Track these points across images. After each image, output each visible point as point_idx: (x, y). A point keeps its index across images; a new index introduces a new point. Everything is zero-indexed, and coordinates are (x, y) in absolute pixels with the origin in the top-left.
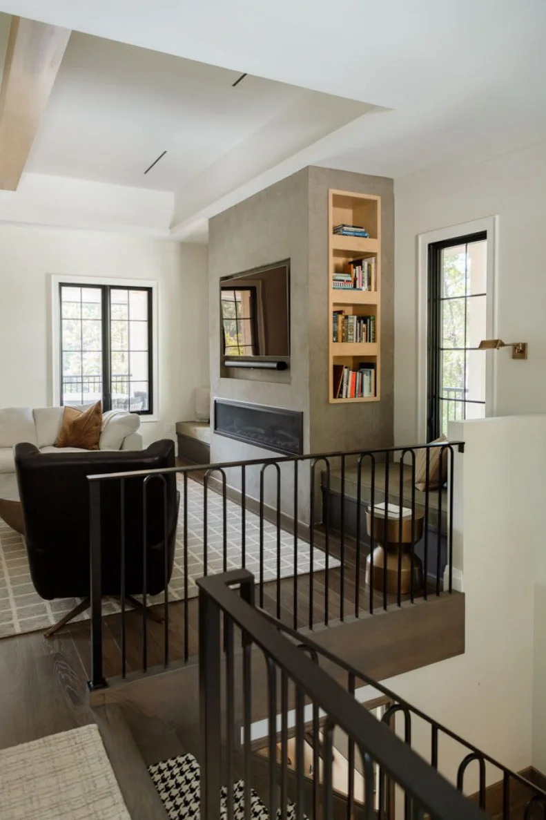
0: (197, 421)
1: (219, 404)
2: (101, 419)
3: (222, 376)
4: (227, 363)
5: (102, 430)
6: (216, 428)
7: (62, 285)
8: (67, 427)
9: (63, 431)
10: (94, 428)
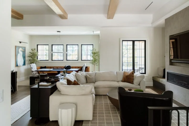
0: (159, 76)
1: (169, 73)
2: (134, 75)
3: (170, 65)
4: (172, 61)
5: (134, 78)
6: (168, 80)
7: (123, 41)
8: (125, 77)
9: (124, 78)
10: (132, 78)
